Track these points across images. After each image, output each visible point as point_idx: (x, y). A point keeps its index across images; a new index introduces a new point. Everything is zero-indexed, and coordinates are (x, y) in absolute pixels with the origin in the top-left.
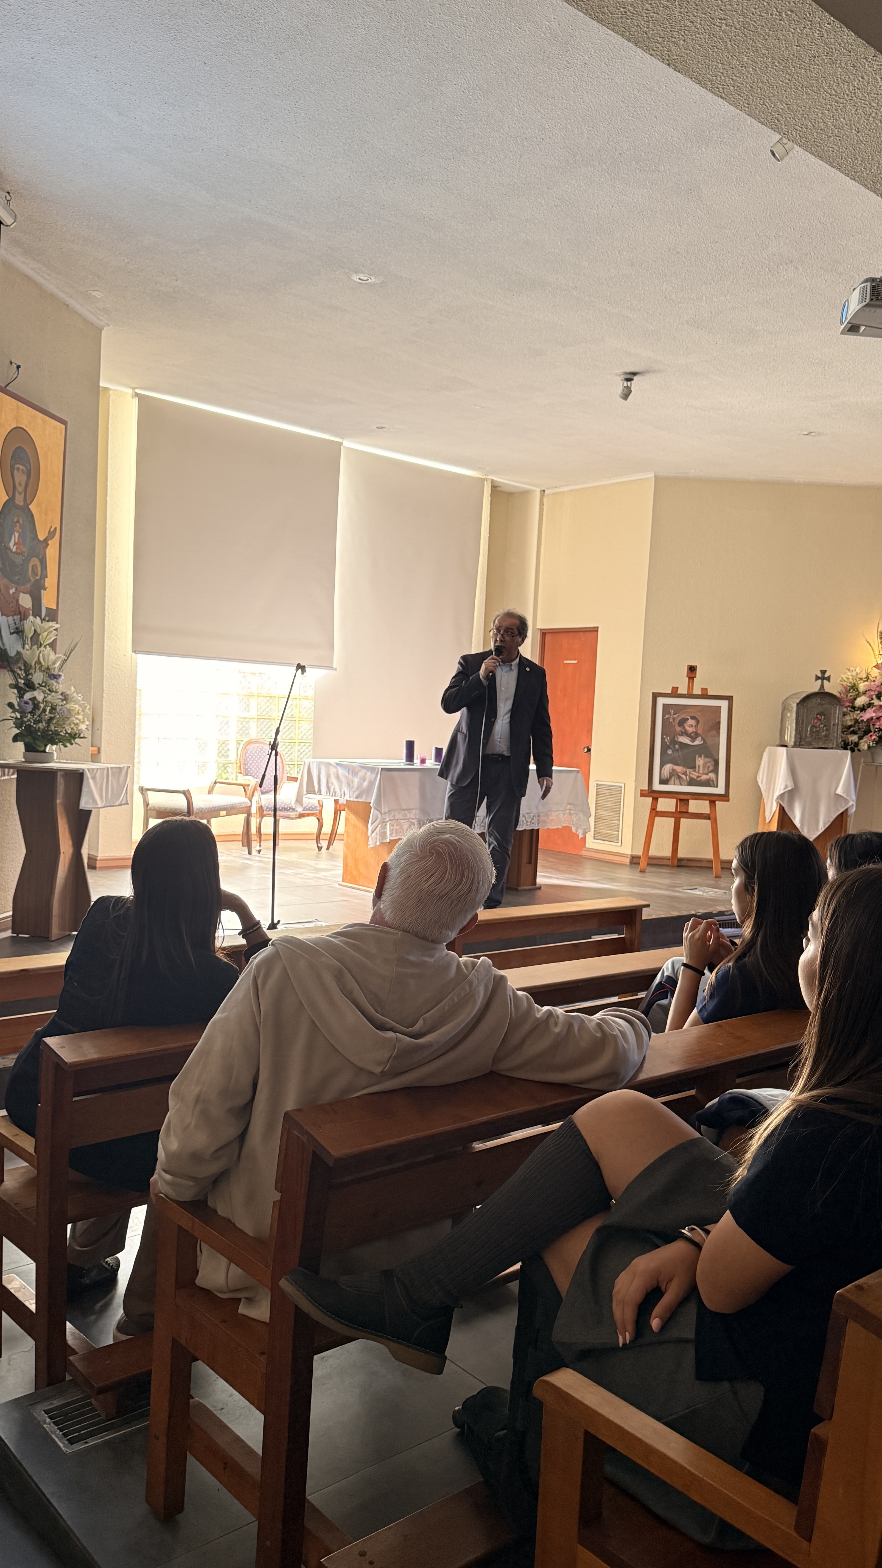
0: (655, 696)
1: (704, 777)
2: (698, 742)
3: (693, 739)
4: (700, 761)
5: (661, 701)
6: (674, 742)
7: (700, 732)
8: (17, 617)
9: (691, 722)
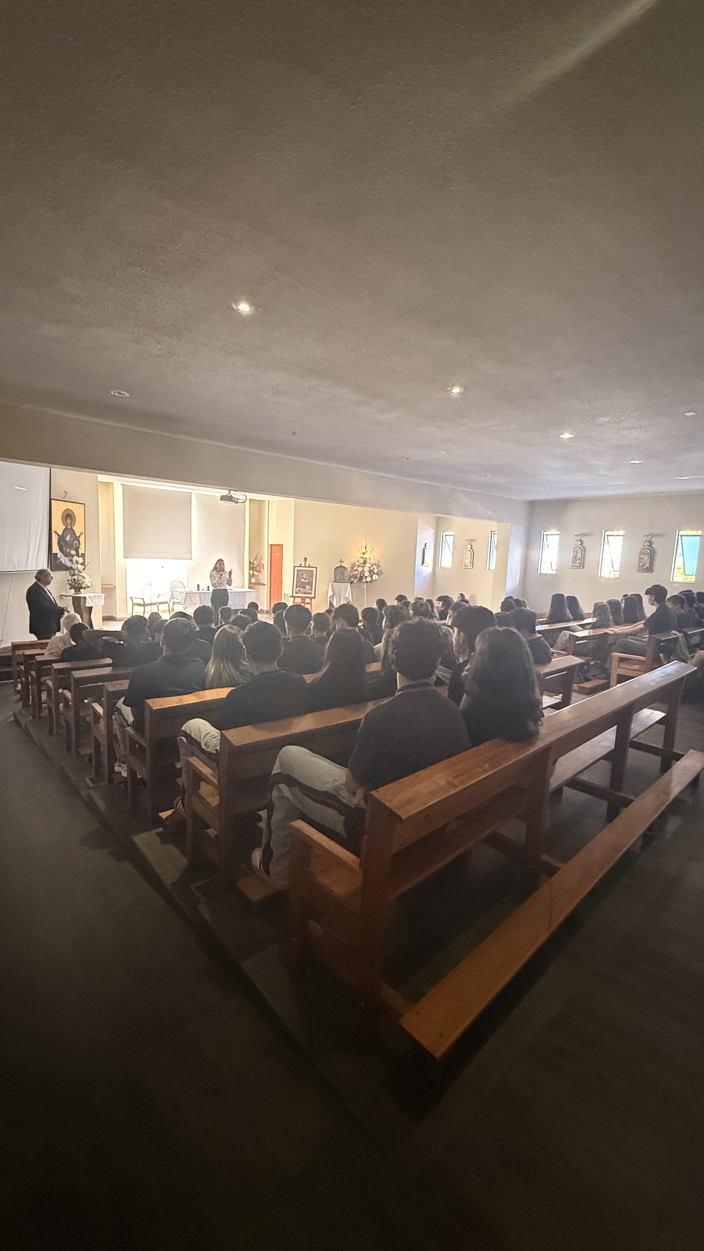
0: (295, 567)
1: (308, 592)
2: (307, 581)
3: (305, 580)
4: (307, 587)
5: (296, 568)
6: (300, 581)
7: (307, 577)
8: (71, 557)
9: (305, 575)
